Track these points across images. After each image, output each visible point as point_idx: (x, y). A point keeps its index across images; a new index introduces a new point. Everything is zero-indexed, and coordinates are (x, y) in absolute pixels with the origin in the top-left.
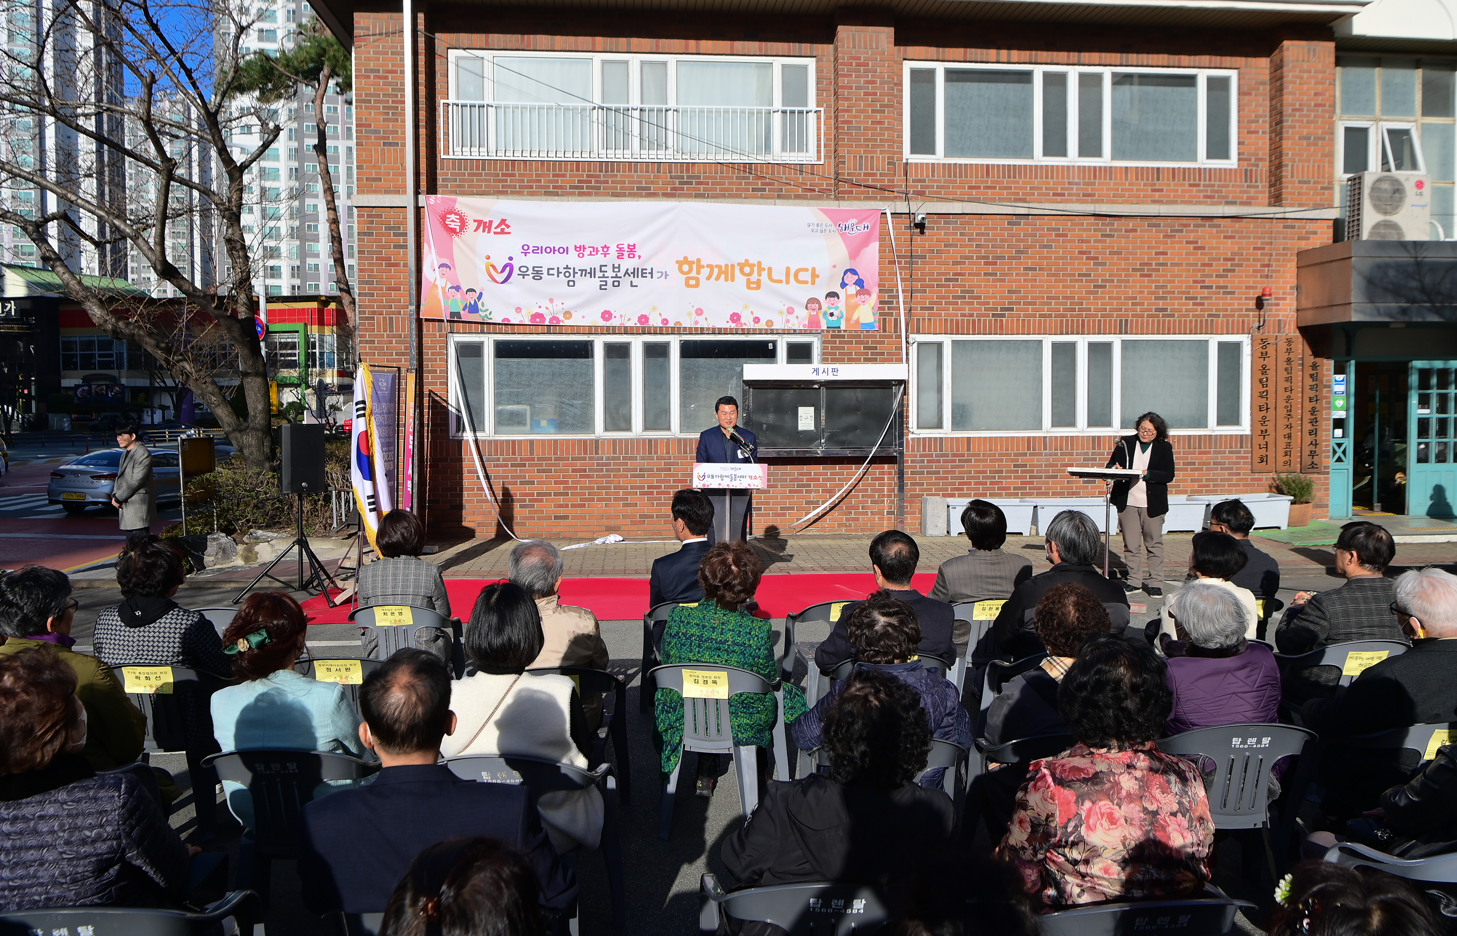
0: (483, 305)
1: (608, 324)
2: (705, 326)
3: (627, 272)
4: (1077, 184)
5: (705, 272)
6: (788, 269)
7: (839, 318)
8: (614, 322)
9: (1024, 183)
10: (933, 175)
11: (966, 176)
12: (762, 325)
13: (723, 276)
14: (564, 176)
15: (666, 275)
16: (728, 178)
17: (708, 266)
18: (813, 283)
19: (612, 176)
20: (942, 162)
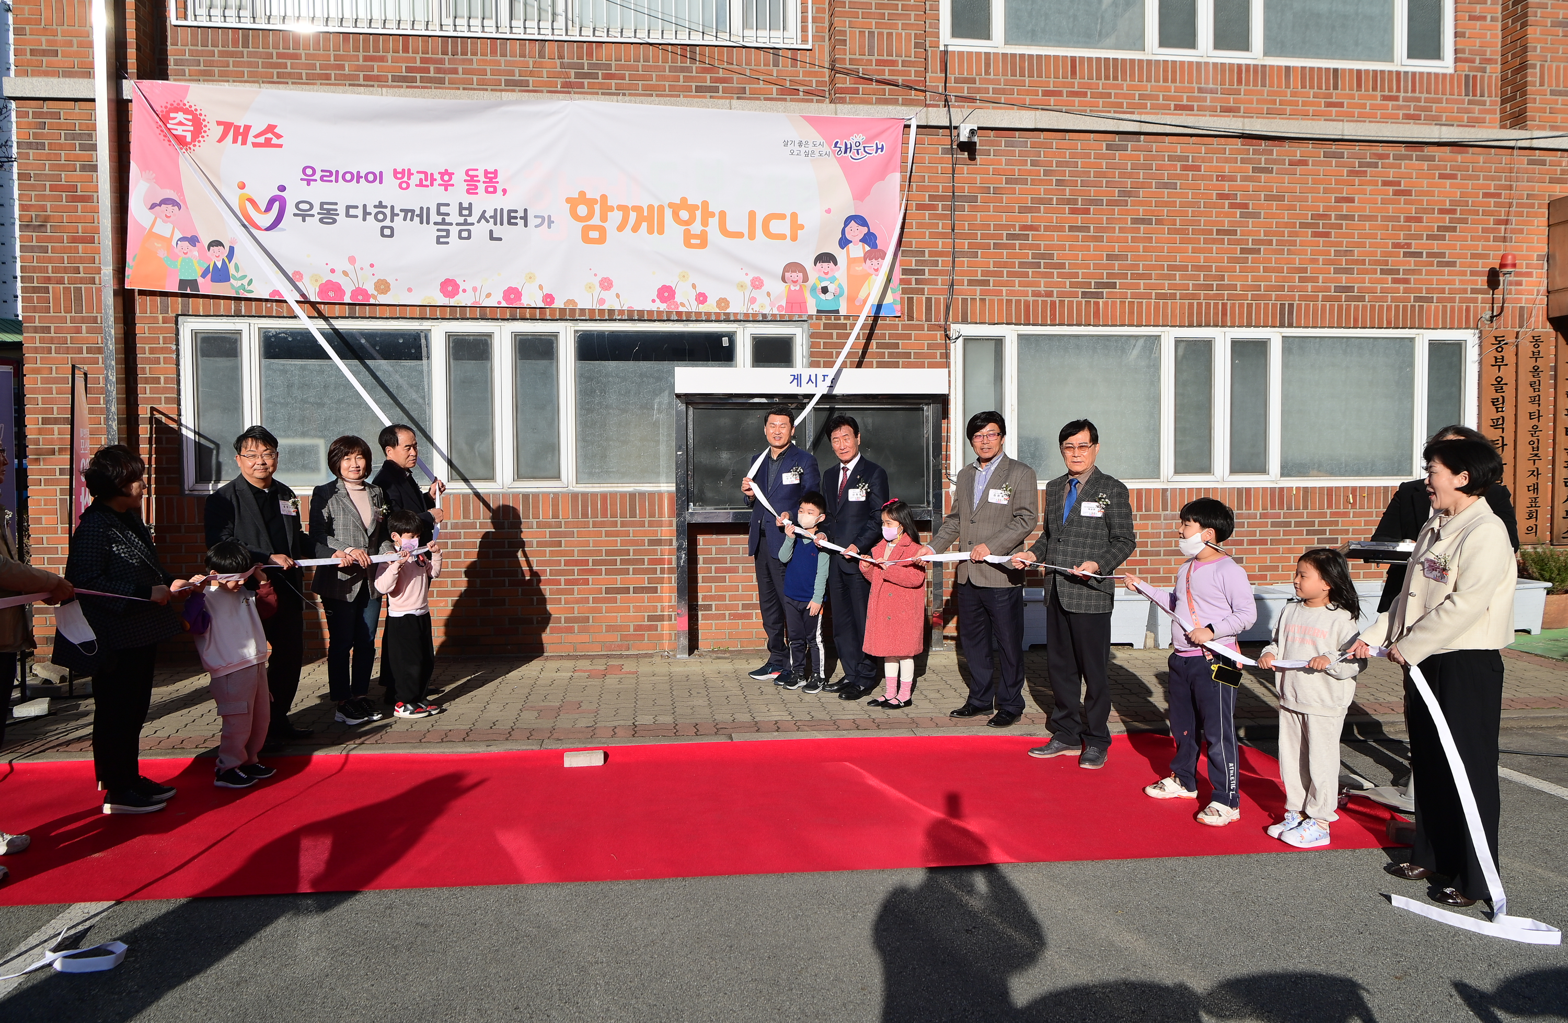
0: (237, 268)
1: (453, 302)
2: (617, 307)
3: (482, 216)
4: (1212, 91)
5: (615, 217)
6: (752, 215)
7: (837, 296)
8: (462, 299)
9: (1130, 88)
10: (987, 72)
11: (1039, 76)
12: (710, 307)
13: (644, 225)
14: (382, 59)
15: (550, 222)
16: (657, 68)
17: (620, 208)
18: (794, 238)
19: (464, 62)
20: (1001, 51)
